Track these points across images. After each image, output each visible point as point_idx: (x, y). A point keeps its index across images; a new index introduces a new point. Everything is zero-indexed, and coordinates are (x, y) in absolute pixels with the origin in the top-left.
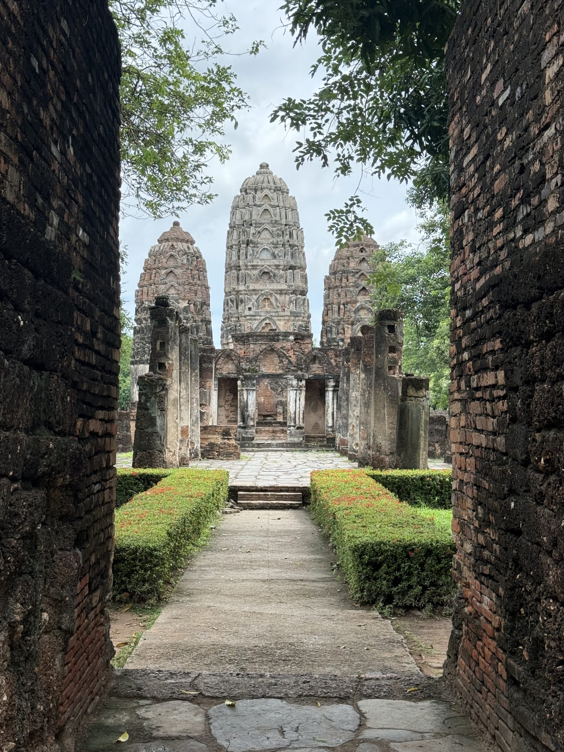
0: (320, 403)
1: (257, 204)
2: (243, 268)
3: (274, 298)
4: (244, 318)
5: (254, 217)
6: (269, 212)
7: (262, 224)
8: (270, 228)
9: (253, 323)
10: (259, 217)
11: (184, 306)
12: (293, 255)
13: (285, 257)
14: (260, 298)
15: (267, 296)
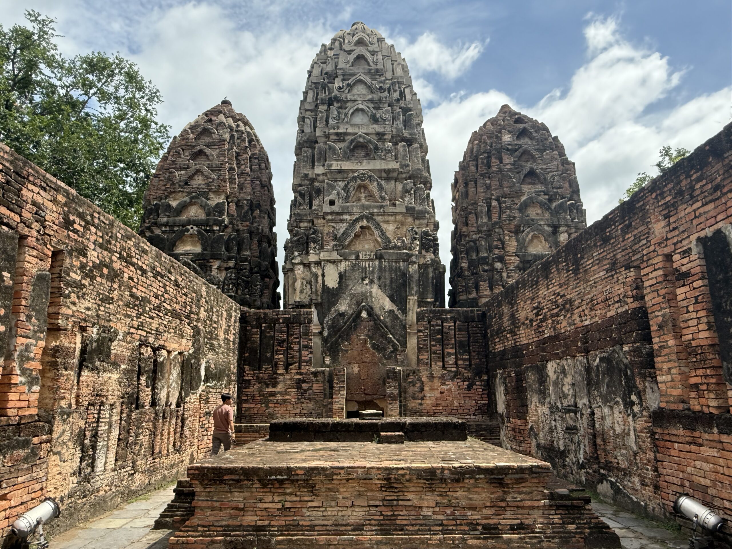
1: (346, 49)
2: (321, 140)
3: (375, 183)
4: (322, 220)
5: (341, 65)
6: (366, 60)
7: (354, 74)
8: (367, 79)
9: (338, 228)
10: (348, 66)
11: (216, 202)
12: (406, 124)
13: (393, 123)
14: (351, 184)
15: (363, 181)
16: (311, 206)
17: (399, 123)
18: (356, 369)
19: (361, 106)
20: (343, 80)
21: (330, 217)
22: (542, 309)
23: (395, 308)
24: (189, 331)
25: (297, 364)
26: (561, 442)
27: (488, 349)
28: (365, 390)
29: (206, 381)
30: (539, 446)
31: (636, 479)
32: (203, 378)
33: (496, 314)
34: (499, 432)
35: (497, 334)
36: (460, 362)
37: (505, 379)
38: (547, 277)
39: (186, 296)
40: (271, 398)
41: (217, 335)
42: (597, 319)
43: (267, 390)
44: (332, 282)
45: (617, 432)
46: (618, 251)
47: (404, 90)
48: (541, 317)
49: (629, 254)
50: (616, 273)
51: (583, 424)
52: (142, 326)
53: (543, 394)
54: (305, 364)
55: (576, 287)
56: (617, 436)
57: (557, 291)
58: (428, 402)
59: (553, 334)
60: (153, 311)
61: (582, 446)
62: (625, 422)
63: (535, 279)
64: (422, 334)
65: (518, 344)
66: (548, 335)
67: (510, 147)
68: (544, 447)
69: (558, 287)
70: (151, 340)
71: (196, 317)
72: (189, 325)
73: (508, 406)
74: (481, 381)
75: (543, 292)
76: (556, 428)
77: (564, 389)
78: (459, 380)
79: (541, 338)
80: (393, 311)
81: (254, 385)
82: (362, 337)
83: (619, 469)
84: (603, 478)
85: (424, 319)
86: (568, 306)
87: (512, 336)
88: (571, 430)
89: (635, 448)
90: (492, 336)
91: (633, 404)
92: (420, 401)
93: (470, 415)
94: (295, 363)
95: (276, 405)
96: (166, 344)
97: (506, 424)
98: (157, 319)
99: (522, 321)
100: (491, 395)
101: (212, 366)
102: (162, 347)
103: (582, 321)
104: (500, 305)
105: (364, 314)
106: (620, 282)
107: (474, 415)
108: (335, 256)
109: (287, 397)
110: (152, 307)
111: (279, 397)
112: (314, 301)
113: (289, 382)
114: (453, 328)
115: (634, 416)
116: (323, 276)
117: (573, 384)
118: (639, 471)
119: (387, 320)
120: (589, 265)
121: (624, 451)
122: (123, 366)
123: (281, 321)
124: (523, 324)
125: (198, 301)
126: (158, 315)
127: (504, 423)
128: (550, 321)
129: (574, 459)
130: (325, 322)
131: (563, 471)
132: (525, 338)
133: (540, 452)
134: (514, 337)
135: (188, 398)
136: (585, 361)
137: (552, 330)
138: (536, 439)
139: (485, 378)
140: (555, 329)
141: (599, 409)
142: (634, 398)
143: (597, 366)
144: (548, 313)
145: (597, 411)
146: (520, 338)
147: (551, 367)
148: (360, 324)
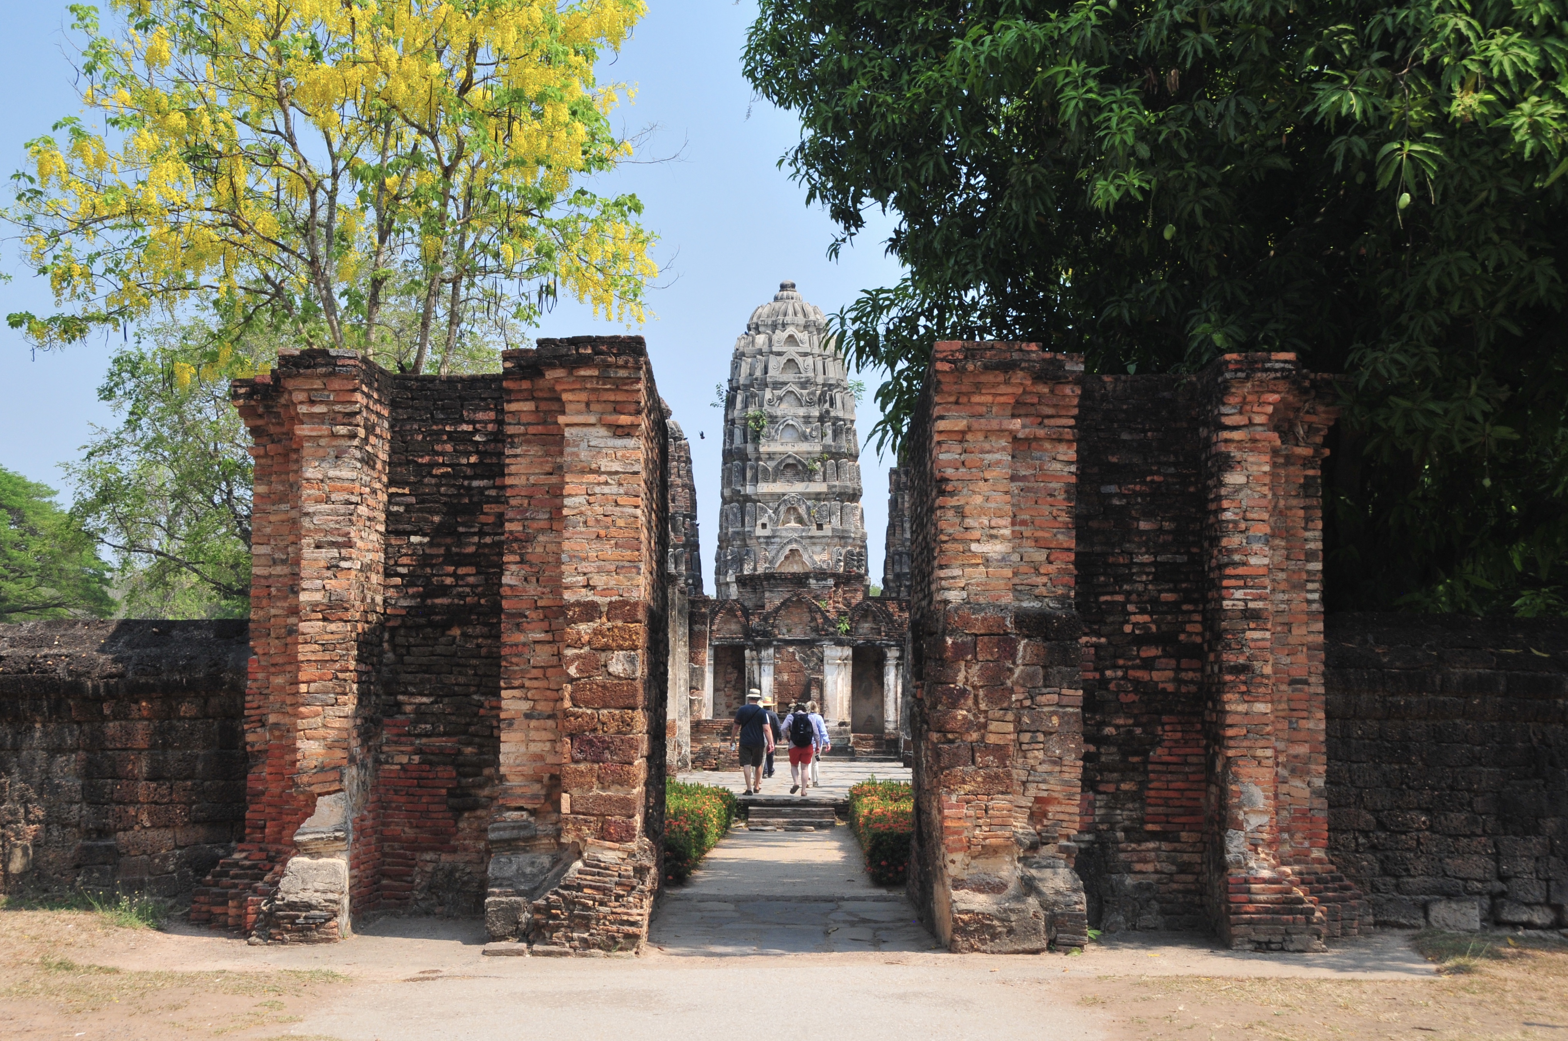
0: (875, 684)
1: (776, 350)
2: (752, 456)
3: (804, 507)
4: (755, 540)
5: (771, 372)
6: (797, 365)
7: (785, 384)
8: (797, 389)
9: (769, 550)
10: (778, 372)
12: (836, 434)
13: (822, 439)
14: (781, 507)
15: (793, 504)
16: (743, 525)
17: (829, 440)
19: (790, 422)
20: (774, 390)
21: (762, 540)
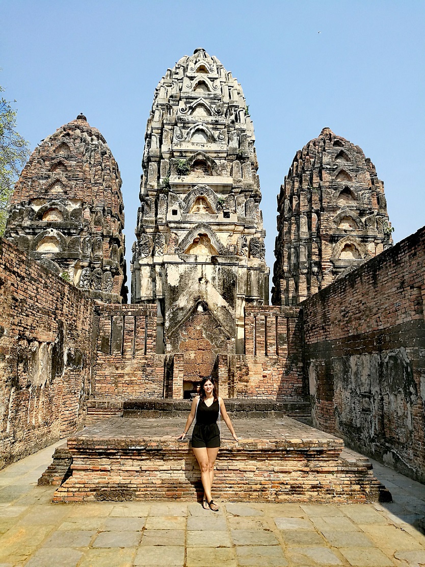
1: (189, 75)
2: (166, 156)
3: (212, 197)
4: (166, 227)
5: (184, 89)
6: (206, 86)
7: (196, 98)
8: (207, 102)
9: (179, 234)
10: (191, 90)
11: (73, 209)
12: (240, 143)
13: (228, 142)
14: (191, 196)
15: (202, 194)
16: (156, 214)
18: (193, 356)
19: (201, 127)
20: (186, 103)
21: (172, 225)
22: (348, 313)
23: (226, 304)
24: (55, 325)
25: (143, 351)
26: (358, 421)
27: (304, 341)
28: (199, 373)
29: (68, 365)
30: (341, 423)
31: (411, 451)
32: (65, 363)
33: (311, 313)
34: (311, 410)
35: (312, 329)
36: (279, 352)
37: (317, 367)
38: (352, 286)
39: (53, 295)
40: (120, 379)
41: (76, 326)
42: (389, 325)
43: (117, 372)
44: (173, 280)
45: (399, 415)
46: (406, 273)
47: (239, 113)
48: (347, 319)
49: (413, 277)
50: (404, 291)
51: (375, 407)
52: (21, 323)
53: (346, 380)
54: (150, 350)
55: (374, 298)
56: (399, 418)
57: (360, 299)
58: (253, 384)
59: (356, 334)
60: (28, 310)
61: (373, 425)
62: (405, 407)
63: (344, 287)
64: (249, 327)
65: (328, 339)
66: (352, 334)
67: (328, 167)
68: (345, 424)
69: (361, 296)
70: (27, 333)
71: (60, 312)
72: (55, 320)
73: (318, 389)
74: (297, 368)
75: (349, 299)
76: (354, 410)
77: (362, 379)
78: (279, 367)
79: (346, 336)
80: (225, 307)
81: (106, 368)
82: (198, 328)
83: (399, 443)
84: (388, 449)
85: (250, 314)
86: (368, 312)
87: (323, 332)
88: (366, 411)
89: (411, 428)
90: (308, 330)
91: (411, 394)
92: (246, 384)
93: (287, 396)
94: (142, 349)
95: (124, 385)
96: (38, 337)
97: (316, 404)
98: (31, 316)
99: (332, 321)
100: (305, 379)
101: (73, 353)
102: (35, 339)
103: (378, 326)
104: (314, 304)
105: (200, 309)
106: (406, 298)
107: (291, 396)
108: (176, 259)
109: (133, 378)
110: (28, 307)
111: (126, 378)
112: (157, 297)
113: (136, 366)
114: (275, 322)
115: (411, 403)
116: (166, 275)
117: (369, 375)
118: (413, 445)
119: (219, 314)
120: (385, 281)
121: (403, 430)
122: (7, 356)
123: (130, 313)
124: (333, 323)
125: (62, 299)
126: (33, 313)
127: (315, 403)
128: (354, 323)
129: (367, 435)
130: (167, 315)
131: (359, 443)
132: (333, 335)
133: (342, 428)
134: (325, 333)
135: (54, 380)
136: (379, 357)
137: (355, 330)
138: (339, 417)
139: (301, 364)
140: (357, 330)
141: (387, 396)
142: (412, 389)
143: (387, 363)
144: (353, 317)
145: (385, 397)
146: (330, 334)
147: (353, 360)
148: (196, 317)
